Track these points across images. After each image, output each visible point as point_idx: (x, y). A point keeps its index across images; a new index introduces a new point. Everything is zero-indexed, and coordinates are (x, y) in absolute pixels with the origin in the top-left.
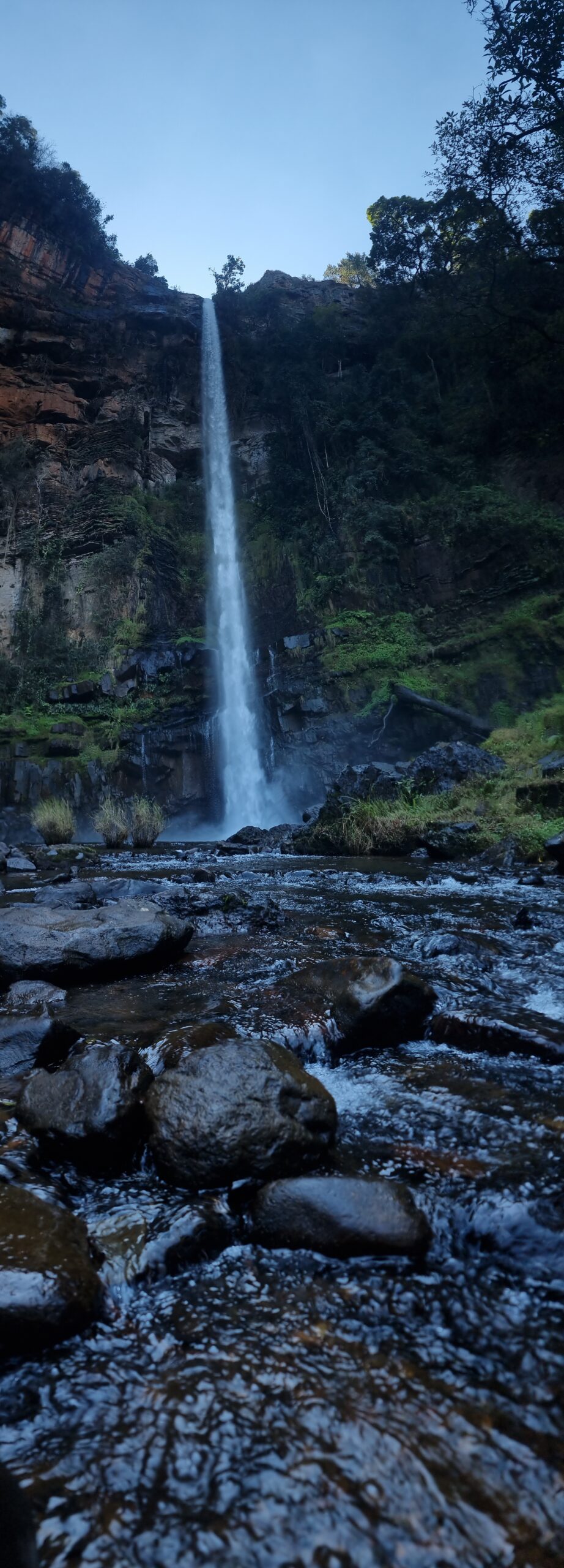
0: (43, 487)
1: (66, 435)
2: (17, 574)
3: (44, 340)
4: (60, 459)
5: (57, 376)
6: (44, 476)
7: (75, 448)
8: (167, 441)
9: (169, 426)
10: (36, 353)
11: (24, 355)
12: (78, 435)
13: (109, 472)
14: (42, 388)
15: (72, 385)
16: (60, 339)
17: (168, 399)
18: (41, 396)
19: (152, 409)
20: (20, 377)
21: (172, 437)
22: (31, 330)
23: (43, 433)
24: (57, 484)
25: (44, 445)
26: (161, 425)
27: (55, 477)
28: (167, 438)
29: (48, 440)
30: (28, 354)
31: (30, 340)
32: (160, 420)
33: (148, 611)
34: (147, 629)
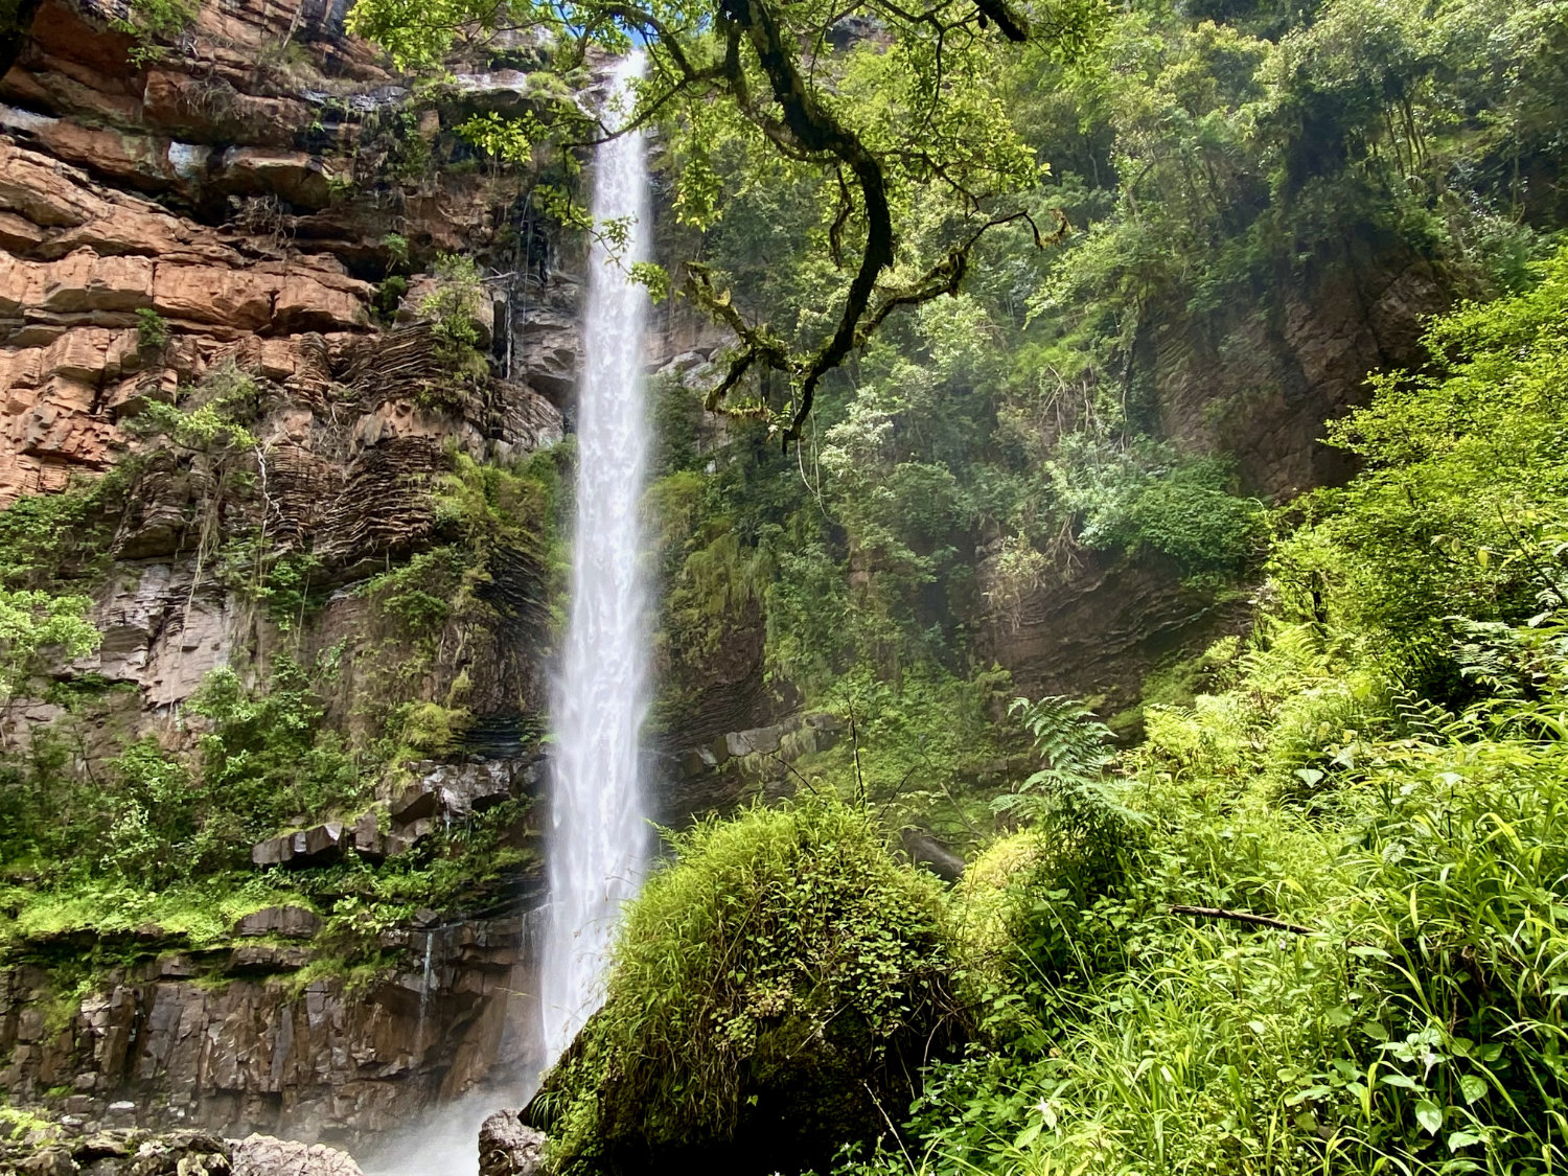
0: (271, 460)
1: (325, 357)
2: (228, 623)
3: (266, 162)
4: (309, 403)
5: (308, 241)
6: (275, 438)
7: (345, 381)
8: (546, 359)
9: (551, 328)
10: (258, 193)
11: (233, 199)
12: (349, 353)
13: (403, 427)
14: (278, 266)
15: (341, 255)
16: (301, 161)
17: (542, 273)
18: (278, 281)
19: (513, 296)
20: (232, 244)
21: (557, 352)
22: (240, 146)
23: (274, 353)
24: (302, 453)
25: (279, 377)
26: (533, 327)
27: (299, 439)
28: (548, 353)
29: (288, 366)
30: (243, 198)
31: (237, 166)
32: (531, 317)
33: (476, 686)
34: (473, 719)
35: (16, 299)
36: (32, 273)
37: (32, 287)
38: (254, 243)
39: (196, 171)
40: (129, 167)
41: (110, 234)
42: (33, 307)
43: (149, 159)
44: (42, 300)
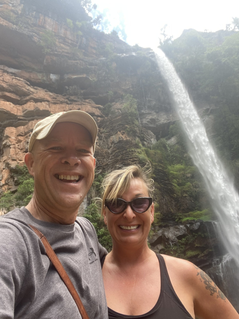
3: (75, 77)
5: (85, 96)
7: (103, 128)
9: (148, 113)
10: (73, 85)
11: (67, 87)
13: (124, 137)
14: (79, 103)
16: (84, 76)
20: (67, 98)
22: (68, 73)
31: (68, 78)
32: (143, 111)
33: (160, 206)
34: (162, 215)
35: (16, 114)
36: (18, 108)
37: (19, 111)
38: (72, 98)
39: (57, 80)
40: (39, 81)
41: (37, 97)
42: (20, 116)
43: (45, 78)
44: (22, 114)
